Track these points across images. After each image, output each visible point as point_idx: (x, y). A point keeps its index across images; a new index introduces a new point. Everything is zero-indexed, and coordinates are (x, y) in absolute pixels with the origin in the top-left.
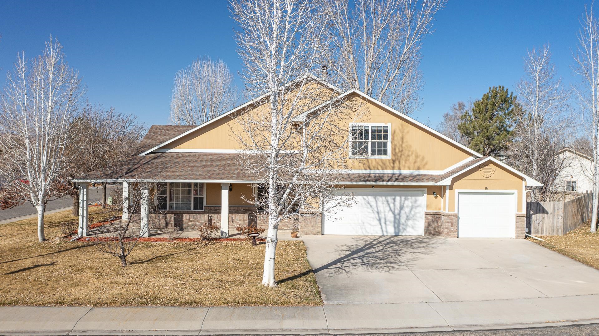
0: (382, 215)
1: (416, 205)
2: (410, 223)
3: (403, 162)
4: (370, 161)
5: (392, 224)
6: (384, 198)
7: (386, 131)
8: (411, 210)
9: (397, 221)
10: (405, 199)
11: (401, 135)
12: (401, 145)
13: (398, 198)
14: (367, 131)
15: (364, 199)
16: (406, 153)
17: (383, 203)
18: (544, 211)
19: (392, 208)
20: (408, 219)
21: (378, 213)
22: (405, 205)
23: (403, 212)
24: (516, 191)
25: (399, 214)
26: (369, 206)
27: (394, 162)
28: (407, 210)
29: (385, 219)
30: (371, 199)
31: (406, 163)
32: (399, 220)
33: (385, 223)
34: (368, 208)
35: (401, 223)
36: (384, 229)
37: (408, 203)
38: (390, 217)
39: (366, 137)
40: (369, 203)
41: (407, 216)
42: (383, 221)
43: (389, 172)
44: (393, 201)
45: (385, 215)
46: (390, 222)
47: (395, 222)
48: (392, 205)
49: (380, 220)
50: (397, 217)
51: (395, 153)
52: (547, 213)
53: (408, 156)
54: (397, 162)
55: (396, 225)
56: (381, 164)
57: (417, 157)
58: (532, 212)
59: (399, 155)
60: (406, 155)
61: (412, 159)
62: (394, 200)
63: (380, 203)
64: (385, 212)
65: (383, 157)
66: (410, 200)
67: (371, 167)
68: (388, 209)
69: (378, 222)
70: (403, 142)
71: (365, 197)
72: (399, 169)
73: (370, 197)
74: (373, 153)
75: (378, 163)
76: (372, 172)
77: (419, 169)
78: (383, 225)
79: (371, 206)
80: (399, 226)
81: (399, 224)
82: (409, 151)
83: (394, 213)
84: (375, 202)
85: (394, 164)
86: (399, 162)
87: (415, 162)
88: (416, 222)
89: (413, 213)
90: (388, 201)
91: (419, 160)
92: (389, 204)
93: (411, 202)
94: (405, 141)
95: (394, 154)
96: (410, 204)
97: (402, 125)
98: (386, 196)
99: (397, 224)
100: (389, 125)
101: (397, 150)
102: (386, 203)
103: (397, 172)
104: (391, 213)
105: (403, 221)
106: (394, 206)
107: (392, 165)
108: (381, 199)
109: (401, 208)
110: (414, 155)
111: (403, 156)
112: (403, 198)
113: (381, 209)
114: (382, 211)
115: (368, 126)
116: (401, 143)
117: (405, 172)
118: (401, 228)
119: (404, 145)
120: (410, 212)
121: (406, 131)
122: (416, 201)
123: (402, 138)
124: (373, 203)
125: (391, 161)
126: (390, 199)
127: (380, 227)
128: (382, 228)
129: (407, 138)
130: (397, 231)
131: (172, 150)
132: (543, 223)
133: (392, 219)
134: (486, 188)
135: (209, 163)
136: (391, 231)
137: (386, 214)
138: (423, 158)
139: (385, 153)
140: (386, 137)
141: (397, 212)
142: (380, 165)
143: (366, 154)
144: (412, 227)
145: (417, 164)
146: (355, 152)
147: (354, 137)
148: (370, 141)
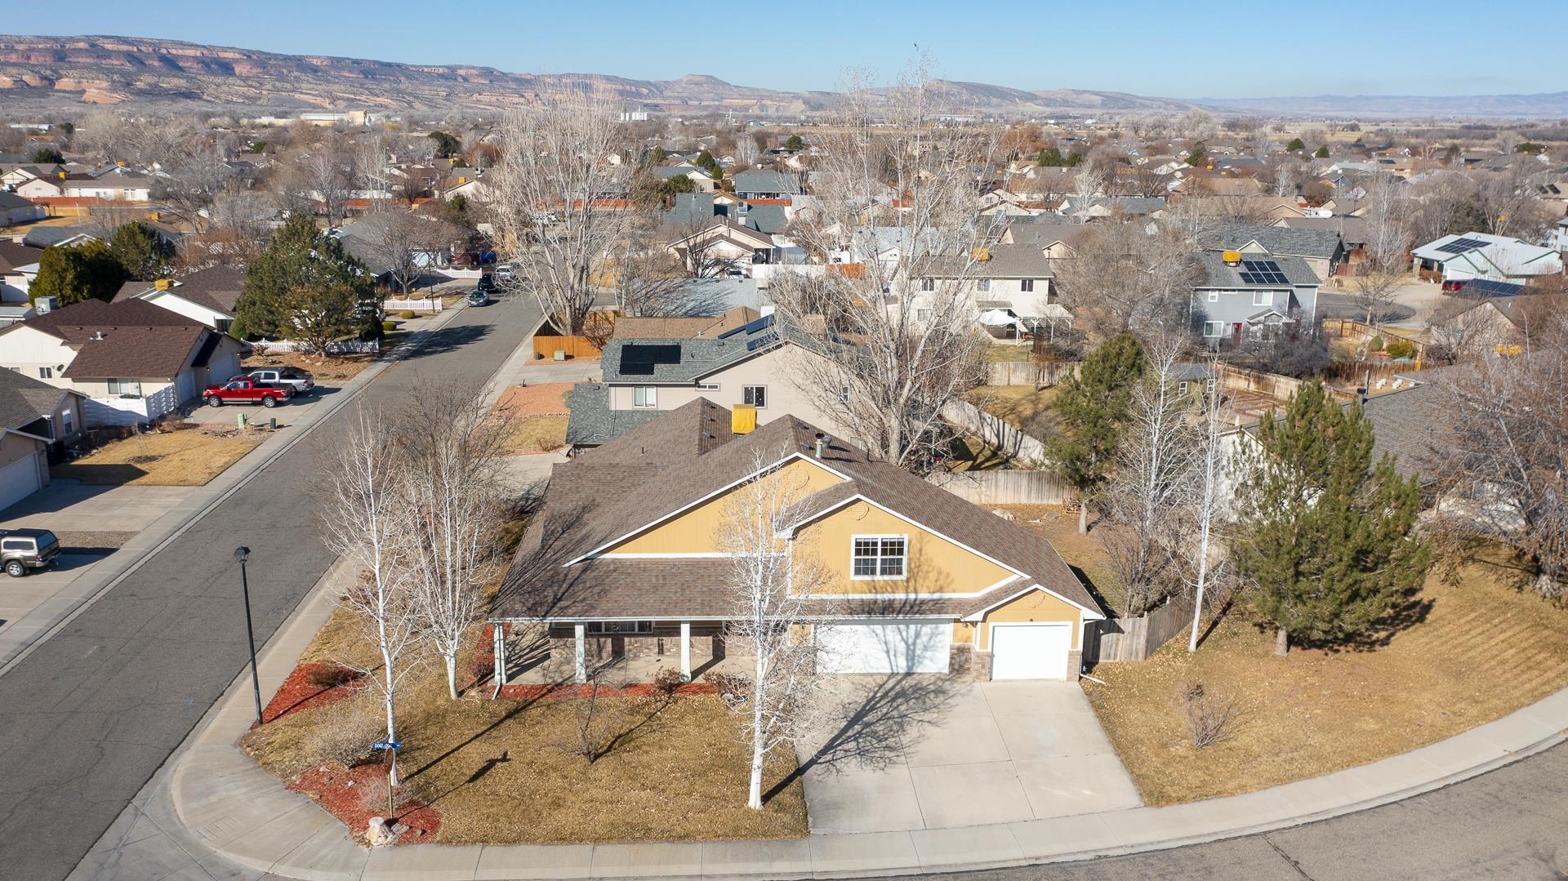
0: (891, 646)
1: (936, 634)
2: (928, 654)
3: (920, 580)
4: (877, 582)
5: (904, 656)
6: (894, 625)
7: (901, 544)
8: (930, 639)
9: (910, 652)
10: (922, 626)
11: (919, 546)
12: (919, 559)
13: (913, 625)
14: (875, 544)
15: (868, 627)
16: (925, 568)
17: (893, 633)
18: (1119, 630)
19: (905, 637)
20: (926, 648)
21: (886, 643)
22: (922, 633)
23: (918, 641)
24: (1070, 623)
25: (914, 644)
26: (875, 637)
27: (909, 582)
28: (924, 639)
29: (895, 651)
30: (878, 628)
31: (924, 584)
32: (914, 651)
33: (895, 656)
34: (872, 638)
35: (916, 654)
36: (893, 663)
37: (926, 630)
38: (902, 647)
39: (874, 552)
40: (874, 633)
42: (892, 653)
43: (900, 596)
44: (906, 629)
45: (895, 645)
46: (902, 654)
47: (907, 654)
48: (904, 634)
49: (888, 652)
50: (912, 647)
51: (913, 571)
52: (1123, 633)
53: (928, 572)
54: (913, 581)
55: (909, 659)
56: (892, 585)
57: (940, 573)
58: (1101, 632)
59: (915, 571)
60: (924, 571)
61: (932, 576)
62: (908, 627)
63: (889, 633)
64: (895, 641)
65: (895, 577)
66: (928, 627)
67: (879, 589)
68: (900, 637)
69: (885, 655)
70: (921, 555)
71: (870, 625)
72: (916, 591)
73: (875, 625)
74: (883, 572)
75: (888, 585)
76: (879, 597)
77: (941, 590)
78: (892, 657)
79: (877, 636)
80: (913, 659)
82: (929, 566)
83: (906, 643)
84: (882, 631)
85: (909, 585)
86: (915, 581)
87: (936, 581)
88: (936, 653)
89: (932, 642)
90: (899, 630)
91: (942, 577)
92: (900, 633)
94: (924, 551)
95: (909, 571)
96: (929, 631)
97: (920, 533)
98: (897, 623)
99: (911, 656)
100: (904, 535)
101: (913, 566)
102: (897, 632)
103: (912, 596)
104: (903, 643)
105: (918, 652)
106: (908, 634)
107: (907, 587)
108: (890, 628)
109: (917, 635)
110: (935, 572)
111: (921, 575)
112: (919, 626)
113: (890, 638)
114: (892, 640)
115: (876, 539)
117: (924, 596)
118: (916, 662)
119: (922, 559)
120: (929, 642)
121: (925, 541)
122: (937, 628)
123: (921, 550)
124: (880, 632)
125: (906, 582)
126: (902, 626)
127: (887, 660)
128: (890, 662)
130: (910, 664)
132: (1117, 645)
133: (904, 650)
134: (1032, 620)
135: (661, 581)
136: (902, 665)
137: (897, 644)
138: (948, 575)
139: (900, 573)
140: (901, 552)
141: (910, 641)
142: (891, 588)
143: (873, 572)
144: (932, 660)
145: (940, 582)
146: (858, 572)
147: (858, 552)
148: (879, 556)
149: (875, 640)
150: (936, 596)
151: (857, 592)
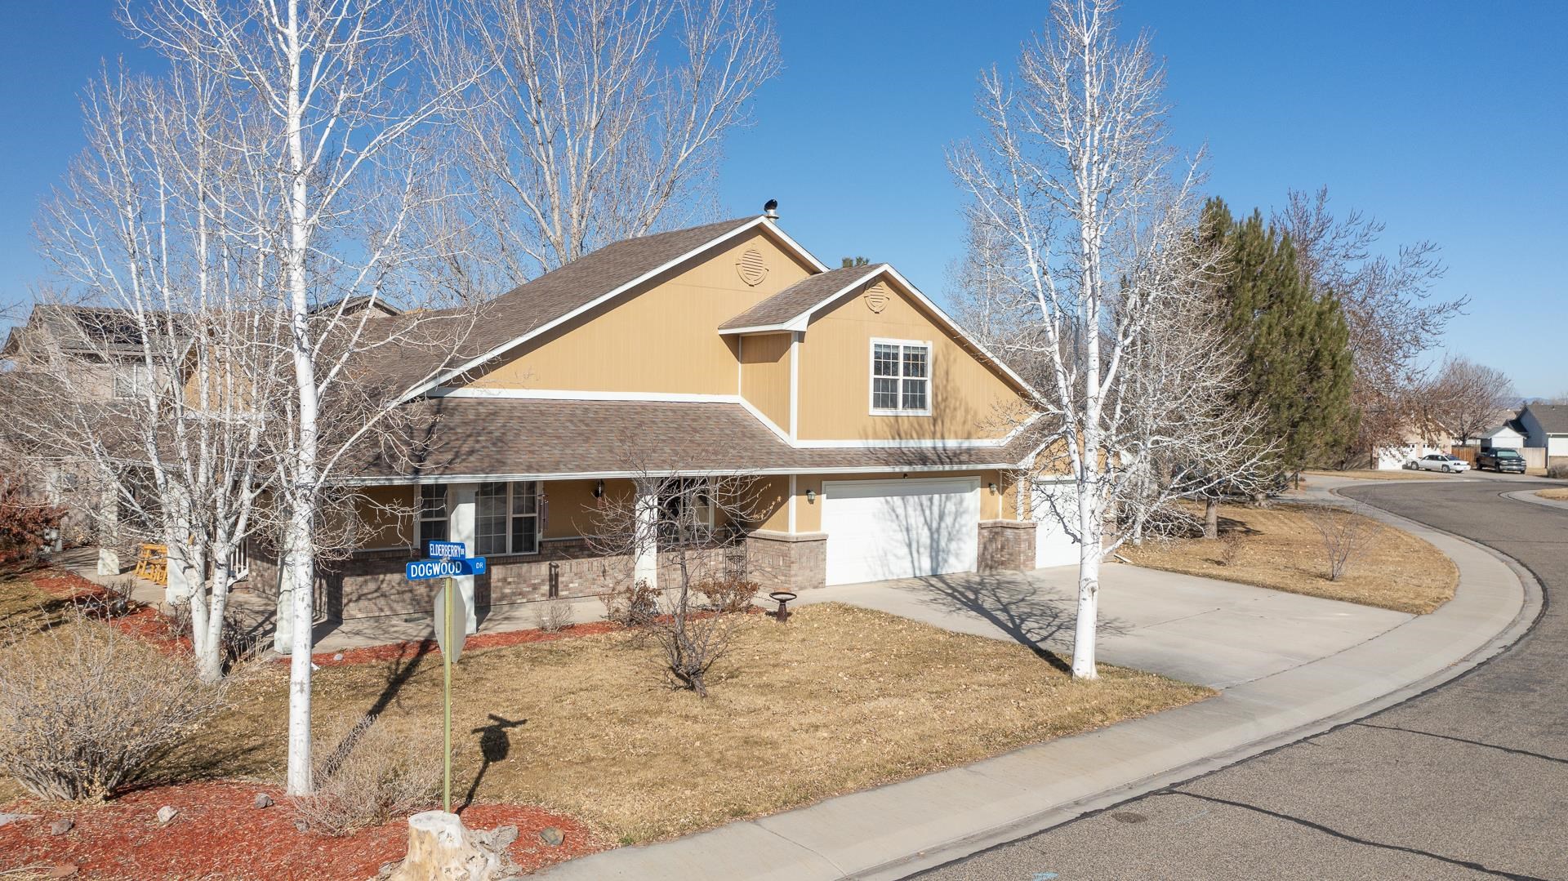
0: (913, 534)
1: (961, 510)
2: (953, 546)
3: (948, 423)
4: (900, 421)
5: (928, 550)
6: (916, 498)
7: (925, 358)
8: (955, 520)
9: (935, 545)
10: (947, 498)
11: (945, 367)
12: (945, 387)
13: (936, 497)
14: (896, 356)
15: (887, 502)
16: (952, 402)
17: (915, 510)
19: (928, 519)
20: (950, 539)
21: (908, 530)
22: (946, 511)
23: (943, 525)
25: (938, 530)
26: (894, 517)
27: (935, 420)
28: (949, 520)
29: (918, 543)
30: (898, 502)
31: (951, 423)
32: (938, 542)
33: (918, 552)
34: (892, 521)
35: (941, 548)
36: (916, 564)
37: (951, 506)
38: (925, 536)
39: (896, 370)
40: (894, 511)
41: (950, 534)
42: (914, 546)
43: (928, 443)
44: (929, 503)
45: (917, 533)
46: (925, 548)
47: (931, 547)
48: (927, 512)
49: (910, 545)
50: (936, 536)
51: (937, 403)
53: (955, 409)
54: (940, 422)
55: (934, 554)
56: (916, 426)
57: (967, 411)
59: (942, 407)
60: (952, 406)
61: (960, 414)
62: (931, 500)
63: (910, 510)
64: (917, 527)
65: (920, 412)
66: (953, 500)
67: (903, 434)
68: (922, 519)
69: (906, 550)
70: (947, 380)
71: (889, 498)
72: (943, 437)
73: (895, 498)
74: (905, 404)
75: (912, 425)
76: (904, 444)
77: (969, 437)
78: (915, 555)
79: (897, 516)
80: (937, 555)
81: (938, 551)
82: (956, 399)
83: (930, 529)
84: (903, 506)
85: (934, 425)
86: (943, 423)
87: (964, 423)
88: (962, 545)
89: (957, 525)
90: (922, 505)
91: (969, 417)
92: (923, 511)
93: (955, 505)
94: (950, 378)
95: (936, 406)
96: (953, 509)
97: (947, 346)
98: (919, 494)
99: (936, 552)
100: (929, 345)
101: (940, 398)
102: (919, 508)
103: (940, 444)
104: (926, 528)
105: (943, 544)
106: (931, 513)
107: (932, 428)
108: (912, 500)
109: (941, 517)
110: (963, 409)
111: (947, 411)
112: (944, 496)
113: (912, 521)
114: (914, 526)
115: (898, 347)
116: (945, 382)
117: (952, 444)
118: (940, 558)
119: (949, 388)
120: (954, 524)
121: (952, 358)
122: (961, 502)
123: (947, 373)
124: (900, 510)
125: (931, 420)
126: (924, 499)
127: (909, 559)
128: (913, 562)
129: (955, 371)
130: (934, 565)
131: (460, 392)
133: (928, 541)
136: (926, 566)
137: (920, 531)
138: (976, 415)
139: (923, 406)
140: (924, 371)
141: (935, 525)
142: (915, 429)
143: (895, 406)
144: (957, 556)
145: (968, 426)
146: (877, 402)
147: (877, 371)
148: (901, 377)
149: (895, 526)
150: (966, 444)
151: (876, 437)
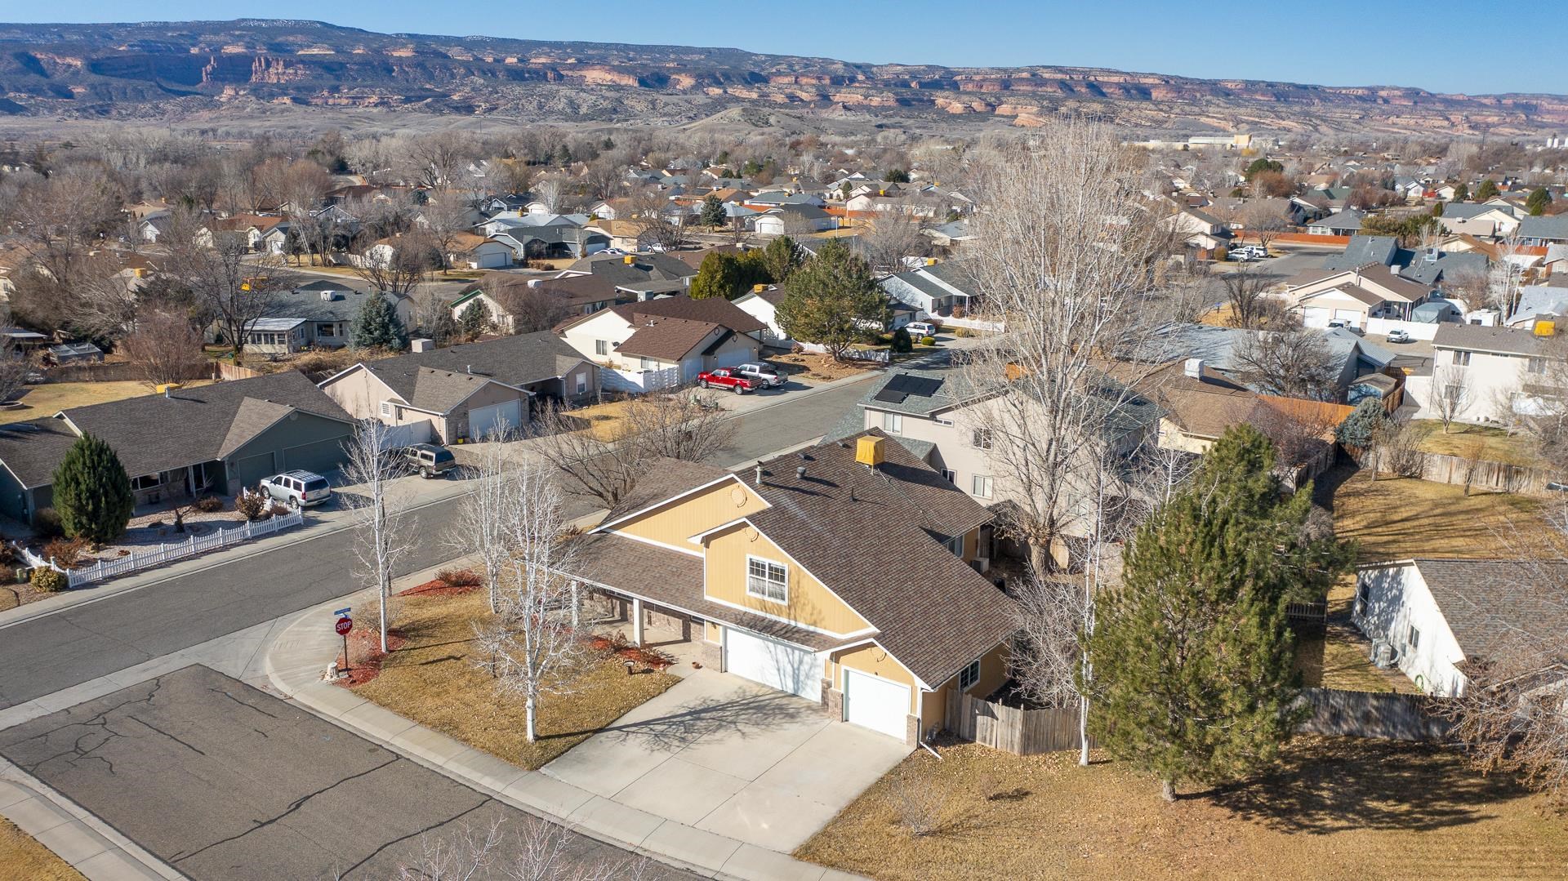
0: (781, 665)
1: (816, 664)
2: (808, 682)
3: (799, 613)
4: (767, 603)
5: (791, 680)
7: (783, 571)
8: (811, 668)
9: (796, 676)
11: (795, 578)
12: (797, 589)
14: (764, 566)
15: (763, 642)
16: (802, 600)
17: (782, 653)
18: (994, 715)
19: (791, 661)
20: (807, 676)
21: (777, 662)
22: (804, 661)
23: (802, 668)
25: (798, 669)
26: (768, 652)
27: (791, 609)
28: (806, 667)
29: (784, 670)
30: (771, 645)
31: (802, 614)
32: (798, 675)
33: (784, 675)
35: (800, 681)
36: (783, 681)
37: (807, 659)
38: (789, 669)
39: (764, 574)
40: (768, 649)
41: (806, 673)
42: (782, 671)
43: (784, 620)
44: (792, 653)
45: (784, 666)
46: (789, 677)
47: (794, 676)
48: (791, 657)
49: (779, 669)
50: (797, 672)
51: (792, 599)
52: (997, 719)
53: (804, 604)
54: (793, 609)
55: (795, 682)
56: (777, 608)
57: (813, 608)
59: (795, 600)
60: (802, 602)
61: (808, 608)
62: (794, 652)
63: (779, 652)
64: (784, 663)
65: (780, 602)
67: (768, 609)
68: (787, 660)
70: (798, 586)
71: (764, 640)
72: (795, 620)
73: (769, 642)
74: (771, 594)
75: (774, 607)
76: (769, 616)
77: (815, 624)
79: (771, 654)
81: (798, 683)
82: (804, 599)
83: (793, 666)
86: (796, 611)
87: (811, 615)
89: (810, 672)
91: (815, 613)
92: (788, 655)
93: (811, 660)
94: (801, 586)
95: (790, 599)
96: (808, 662)
99: (796, 679)
100: (786, 565)
101: (793, 596)
102: (785, 653)
103: (793, 623)
104: (790, 665)
105: (802, 678)
106: (793, 658)
107: (788, 612)
108: (779, 647)
109: (801, 662)
110: (810, 605)
111: (799, 606)
112: (802, 653)
113: (780, 658)
114: (781, 661)
115: (765, 562)
117: (802, 625)
118: (800, 687)
119: (799, 590)
121: (801, 577)
122: (815, 660)
123: (799, 583)
124: (772, 649)
125: (788, 608)
126: (789, 650)
127: (778, 676)
128: (781, 679)
129: (804, 582)
130: (796, 686)
131: (616, 532)
132: (992, 730)
133: (792, 673)
134: (876, 673)
136: (790, 685)
138: (820, 612)
139: (783, 598)
140: (783, 579)
141: (796, 666)
142: (776, 610)
143: (763, 592)
144: (809, 687)
145: (814, 617)
146: (752, 589)
147: (752, 571)
148: (767, 579)
149: (768, 656)
150: (812, 628)
151: (752, 607)
